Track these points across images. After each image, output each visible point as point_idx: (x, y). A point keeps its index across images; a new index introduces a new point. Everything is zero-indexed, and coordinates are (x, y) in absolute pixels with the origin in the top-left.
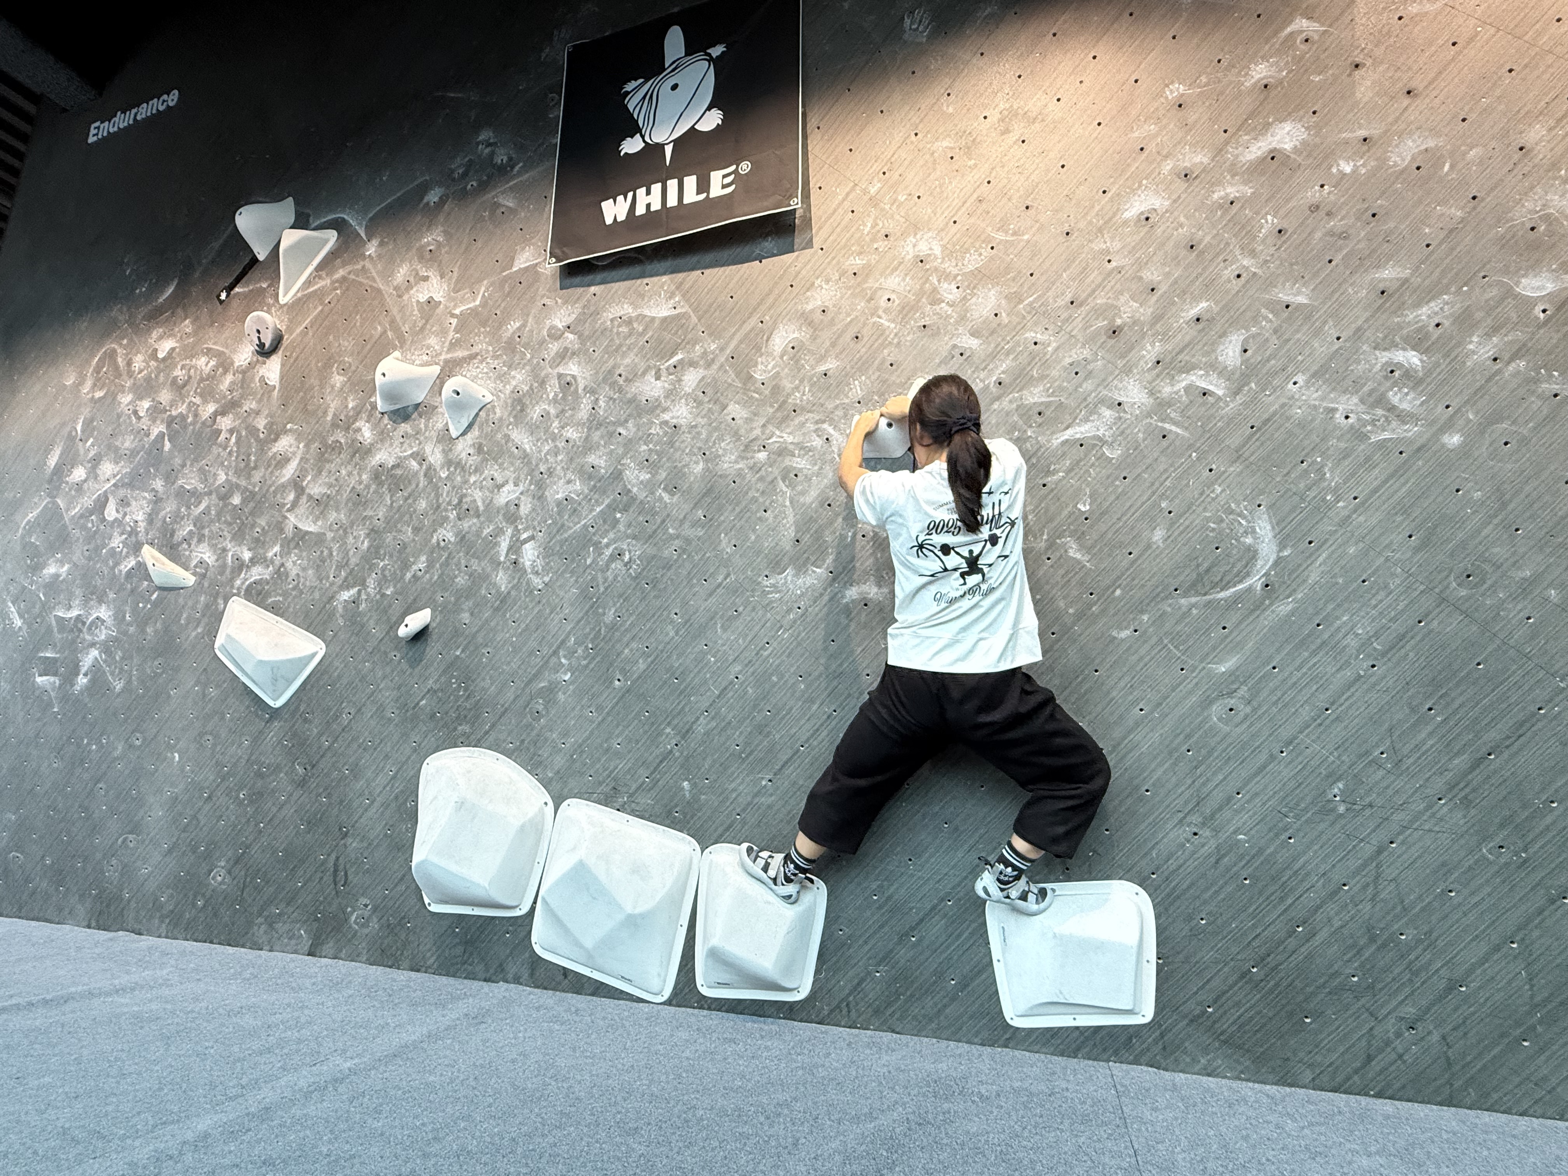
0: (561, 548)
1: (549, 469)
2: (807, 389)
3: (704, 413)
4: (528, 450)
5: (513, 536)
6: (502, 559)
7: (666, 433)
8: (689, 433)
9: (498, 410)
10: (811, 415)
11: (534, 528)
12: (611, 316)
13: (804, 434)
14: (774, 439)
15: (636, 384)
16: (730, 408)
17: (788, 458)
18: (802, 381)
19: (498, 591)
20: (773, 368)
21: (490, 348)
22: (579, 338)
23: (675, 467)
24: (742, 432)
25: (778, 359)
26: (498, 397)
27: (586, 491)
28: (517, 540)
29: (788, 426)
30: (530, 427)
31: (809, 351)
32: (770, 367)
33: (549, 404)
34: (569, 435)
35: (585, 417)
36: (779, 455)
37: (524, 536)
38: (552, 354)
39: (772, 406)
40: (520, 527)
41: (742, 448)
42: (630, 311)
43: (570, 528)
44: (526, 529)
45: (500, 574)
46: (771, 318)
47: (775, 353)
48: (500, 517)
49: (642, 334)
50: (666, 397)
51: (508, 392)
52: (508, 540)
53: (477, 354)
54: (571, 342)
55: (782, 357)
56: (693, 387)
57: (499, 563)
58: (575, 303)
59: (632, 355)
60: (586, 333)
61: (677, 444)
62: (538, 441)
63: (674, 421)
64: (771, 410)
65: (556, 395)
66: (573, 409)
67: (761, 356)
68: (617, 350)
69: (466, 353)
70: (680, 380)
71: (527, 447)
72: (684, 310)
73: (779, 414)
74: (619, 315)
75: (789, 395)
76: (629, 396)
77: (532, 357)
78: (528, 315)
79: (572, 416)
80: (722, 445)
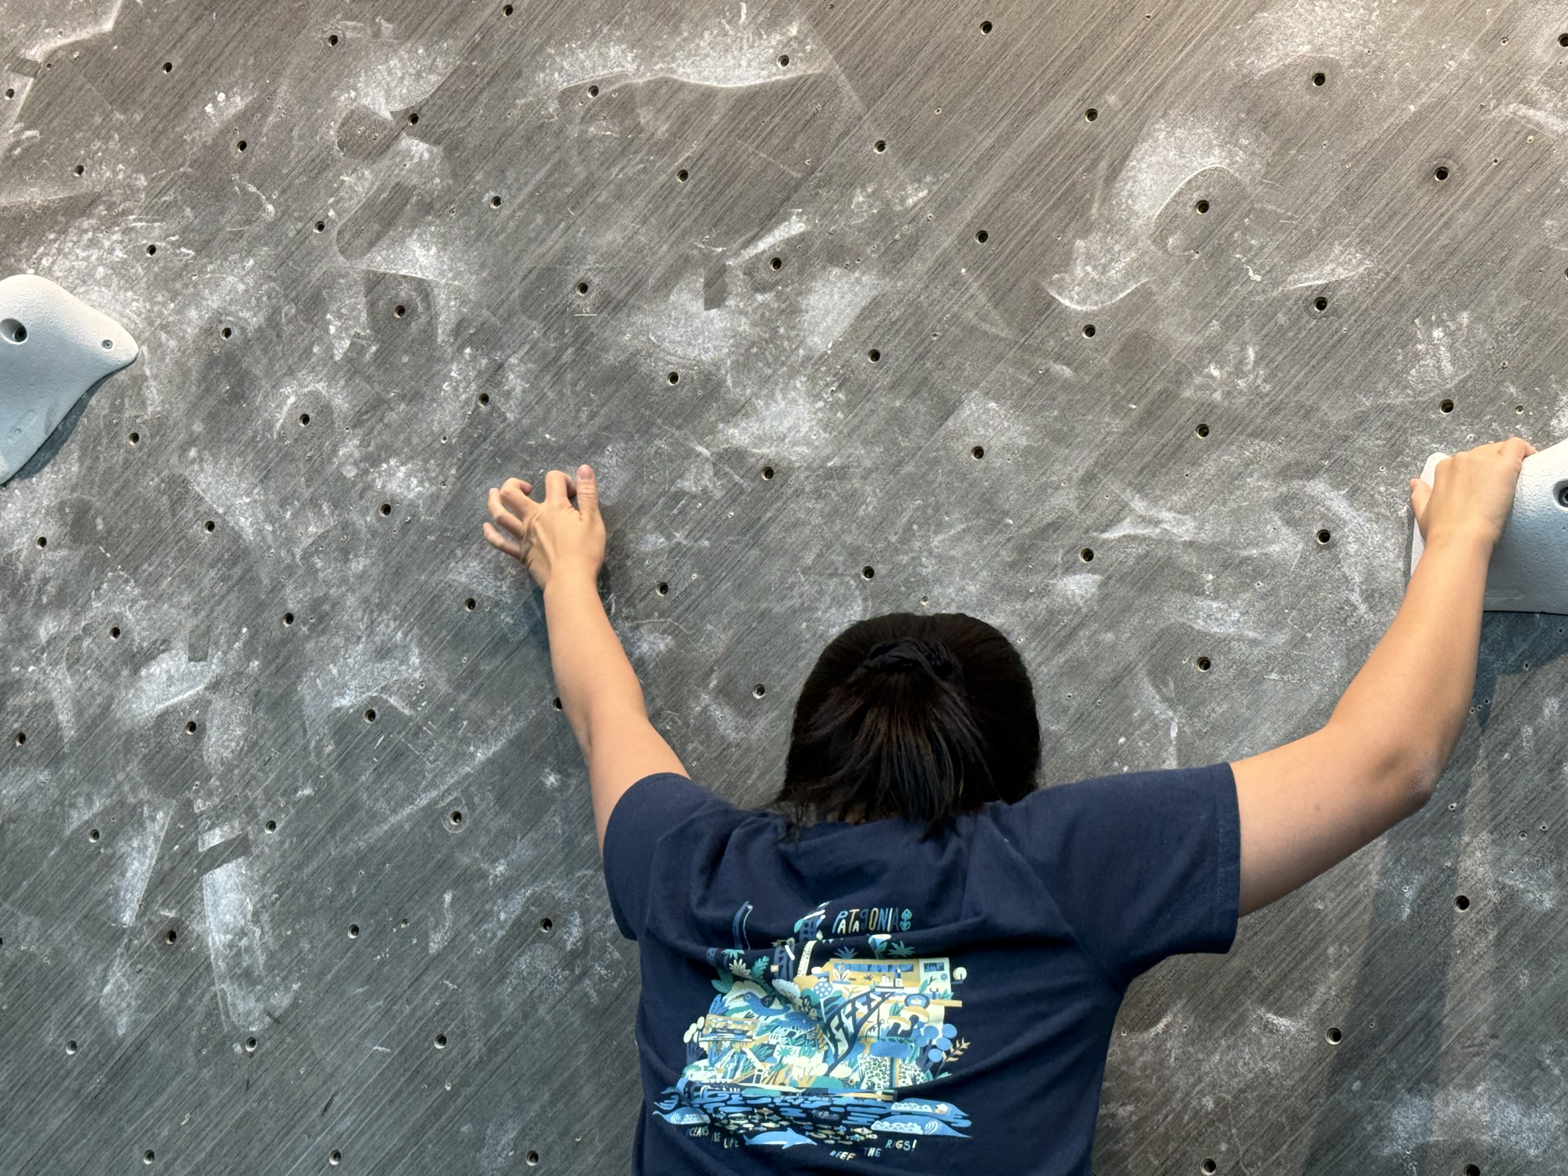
0: (341, 885)
1: (316, 605)
2: (1251, 353)
3: (871, 427)
4: (249, 534)
5: (172, 836)
6: (128, 918)
7: (734, 495)
8: (818, 494)
9: (153, 393)
10: (1266, 447)
11: (251, 812)
12: (560, 83)
13: (1237, 515)
14: (1125, 529)
15: (639, 319)
16: (969, 410)
17: (1176, 599)
18: (1232, 324)
19: (103, 1037)
20: (1130, 274)
21: (142, 181)
22: (449, 152)
23: (763, 615)
24: (1010, 498)
25: (1145, 243)
26: (156, 347)
27: (443, 687)
28: (189, 851)
29: (1179, 484)
30: (261, 454)
31: (1262, 217)
32: (1116, 272)
33: (331, 379)
34: (393, 487)
35: (454, 428)
36: (1145, 588)
37: (215, 838)
38: (353, 206)
39: (1117, 409)
40: (199, 805)
41: (1006, 555)
42: (631, 68)
43: (375, 817)
44: (218, 817)
45: (117, 973)
46: (1126, 99)
47: (1137, 224)
48: (133, 767)
49: (664, 148)
50: (743, 365)
51: (191, 331)
52: (153, 850)
53: (94, 200)
54: (421, 168)
55: (1160, 238)
56: (837, 332)
57: (117, 934)
58: (443, 35)
59: (627, 218)
60: (473, 140)
61: (774, 530)
62: (284, 503)
63: (767, 451)
64: (1117, 425)
65: (357, 348)
66: (415, 397)
67: (1085, 233)
68: (577, 200)
69: (55, 194)
70: (792, 311)
71: (245, 524)
72: (814, 70)
73: (1145, 439)
74: (588, 79)
75: (1183, 374)
76: (610, 358)
77: (284, 213)
78: (276, 75)
79: (409, 420)
80: (936, 540)
